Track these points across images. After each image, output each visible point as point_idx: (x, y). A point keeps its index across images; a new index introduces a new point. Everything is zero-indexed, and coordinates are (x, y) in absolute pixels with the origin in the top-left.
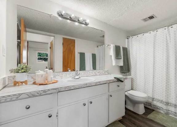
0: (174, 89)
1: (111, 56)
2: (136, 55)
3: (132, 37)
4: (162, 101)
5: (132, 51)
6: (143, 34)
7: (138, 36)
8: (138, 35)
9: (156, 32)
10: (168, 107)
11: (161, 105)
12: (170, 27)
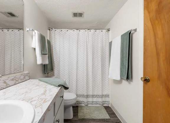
0: (91, 82)
1: (35, 49)
2: (59, 52)
3: (55, 29)
4: (83, 95)
5: (55, 46)
6: (67, 30)
7: (61, 31)
8: (62, 29)
9: (79, 31)
10: (88, 99)
11: (82, 99)
12: (89, 30)
